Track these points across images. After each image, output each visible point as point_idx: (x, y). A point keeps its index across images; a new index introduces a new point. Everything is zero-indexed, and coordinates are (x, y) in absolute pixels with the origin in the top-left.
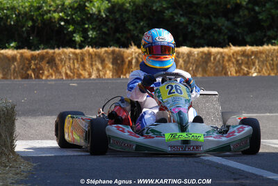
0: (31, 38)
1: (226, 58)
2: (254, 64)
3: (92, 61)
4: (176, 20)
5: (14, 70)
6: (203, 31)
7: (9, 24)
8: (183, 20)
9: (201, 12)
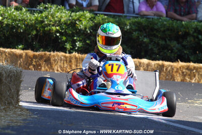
0: (34, 43)
1: (175, 70)
2: (195, 76)
3: (77, 63)
4: (141, 40)
5: (20, 64)
6: (159, 49)
7: (19, 31)
8: (146, 40)
9: (159, 35)
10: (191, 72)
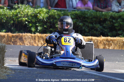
0: (12, 28)
1: (99, 42)
2: (111, 45)
3: (39, 40)
4: (78, 24)
5: (4, 41)
6: (89, 29)
7: (3, 21)
8: (81, 24)
9: (89, 21)
10: (109, 43)
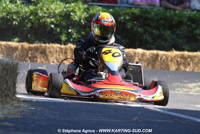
1: (170, 59)
2: (189, 65)
4: (135, 30)
5: (16, 56)
6: (153, 39)
7: (14, 24)
8: (140, 30)
10: (185, 61)
